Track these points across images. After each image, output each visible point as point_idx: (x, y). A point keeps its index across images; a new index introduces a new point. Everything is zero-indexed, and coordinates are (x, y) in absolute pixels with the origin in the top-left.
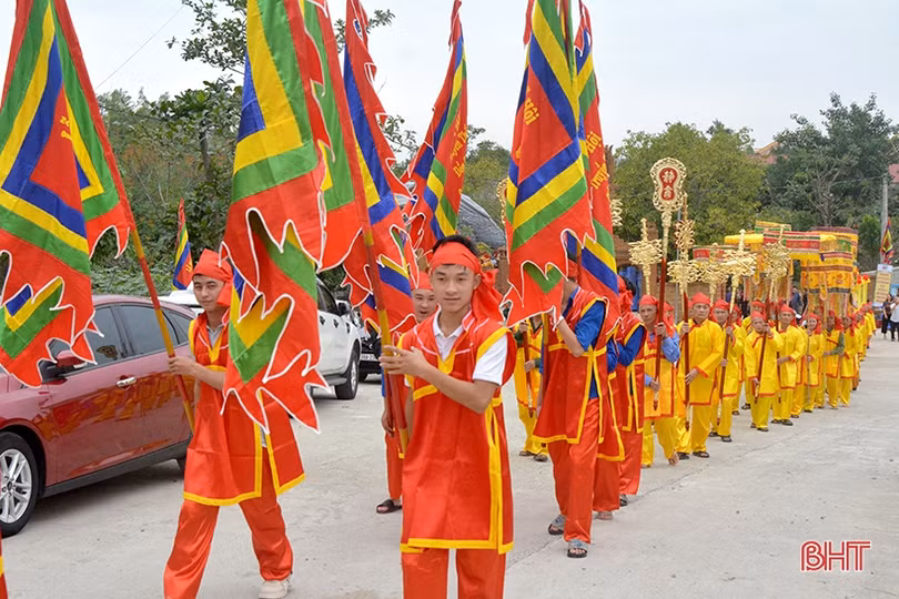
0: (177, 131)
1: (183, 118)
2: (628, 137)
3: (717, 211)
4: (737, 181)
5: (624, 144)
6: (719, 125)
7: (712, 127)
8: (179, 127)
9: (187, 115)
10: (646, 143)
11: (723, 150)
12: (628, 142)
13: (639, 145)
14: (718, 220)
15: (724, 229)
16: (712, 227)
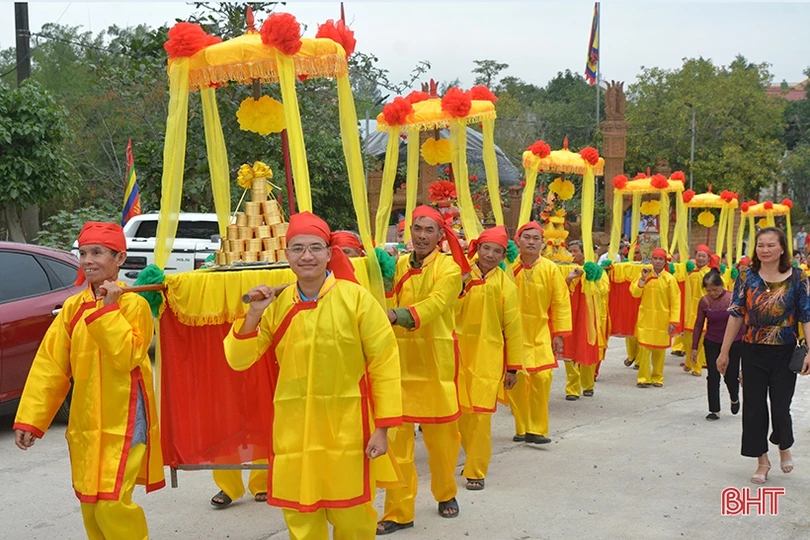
0: (140, 70)
1: (147, 57)
2: (642, 73)
3: (732, 149)
4: (754, 118)
5: (637, 81)
6: (741, 59)
7: (734, 62)
8: (143, 66)
9: (151, 54)
10: (660, 79)
11: (741, 85)
12: (642, 78)
13: (654, 81)
14: (733, 159)
15: (739, 168)
16: (728, 165)
